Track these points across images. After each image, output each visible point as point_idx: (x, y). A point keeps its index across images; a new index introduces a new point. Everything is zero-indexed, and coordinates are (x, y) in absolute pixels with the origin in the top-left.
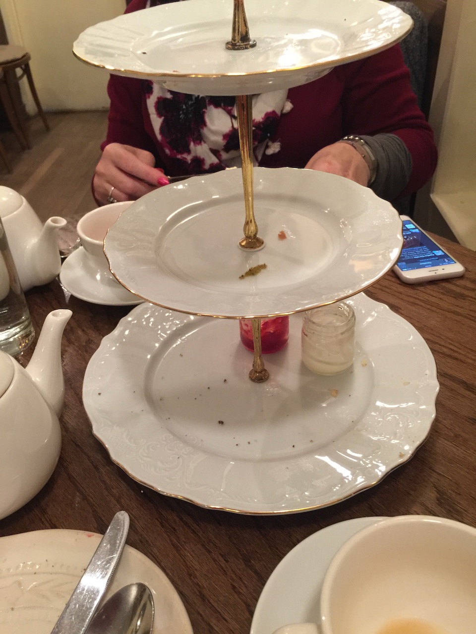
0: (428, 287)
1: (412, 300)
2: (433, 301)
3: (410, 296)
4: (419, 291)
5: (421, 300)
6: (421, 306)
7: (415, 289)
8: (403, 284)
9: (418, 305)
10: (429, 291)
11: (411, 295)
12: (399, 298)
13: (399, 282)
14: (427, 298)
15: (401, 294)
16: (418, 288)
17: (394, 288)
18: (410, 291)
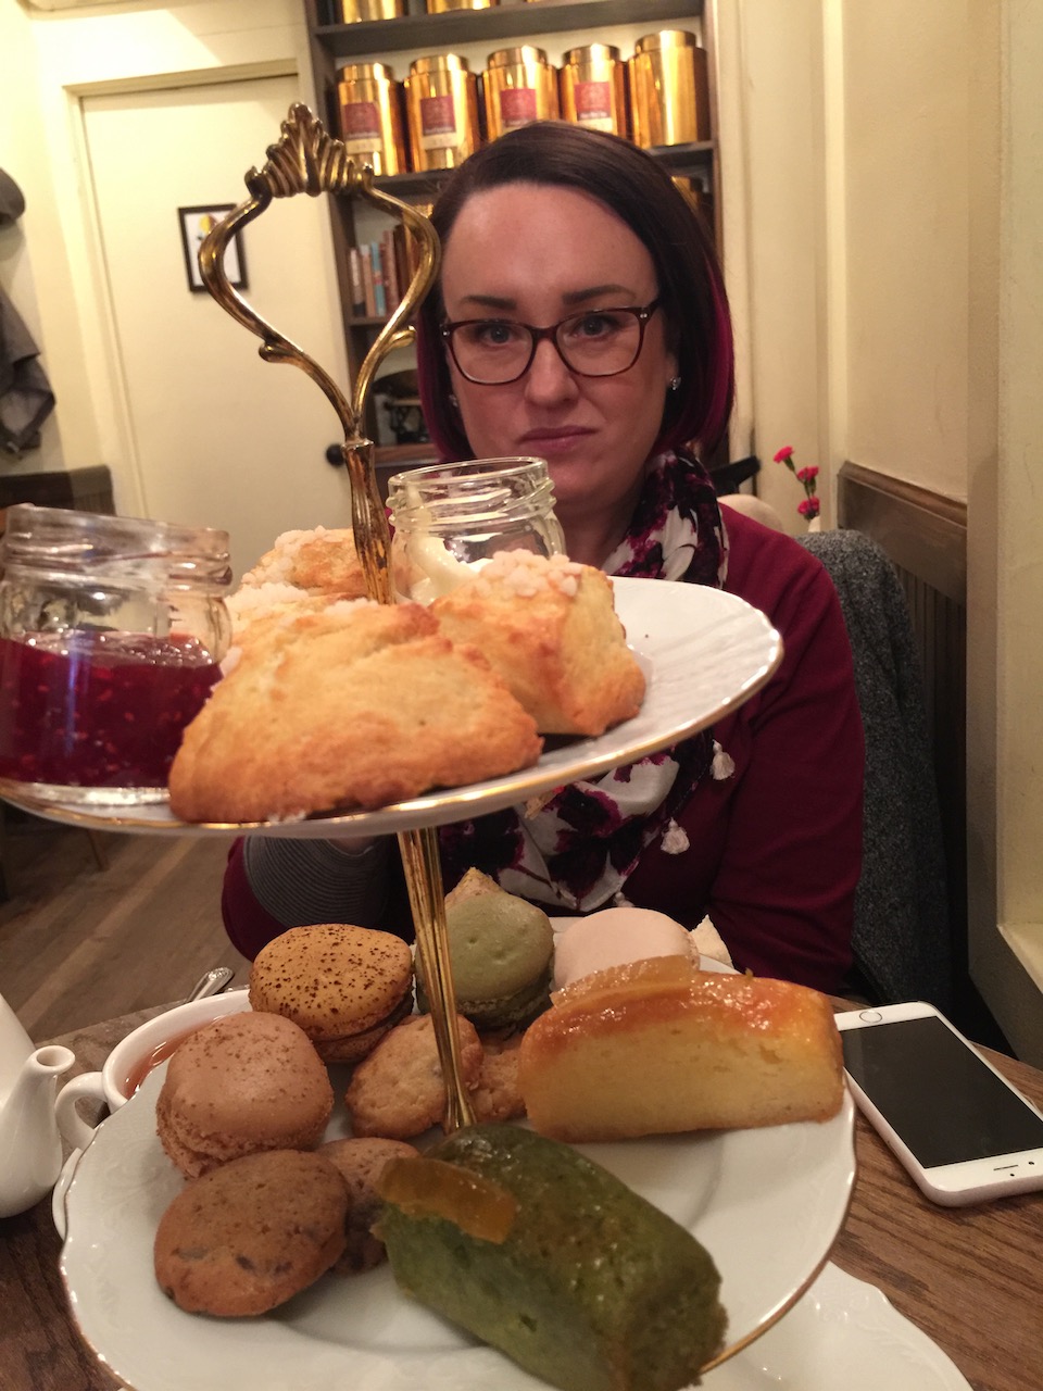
0: (998, 1215)
1: (955, 1258)
2: (1013, 1261)
3: (952, 1247)
4: (973, 1230)
5: (979, 1259)
6: (982, 1278)
7: (964, 1223)
8: (932, 1207)
9: (973, 1274)
10: (1000, 1231)
11: (953, 1241)
12: (922, 1252)
13: (920, 1201)
14: (995, 1251)
15: (927, 1238)
16: (971, 1219)
17: (908, 1220)
18: (947, 1230)
